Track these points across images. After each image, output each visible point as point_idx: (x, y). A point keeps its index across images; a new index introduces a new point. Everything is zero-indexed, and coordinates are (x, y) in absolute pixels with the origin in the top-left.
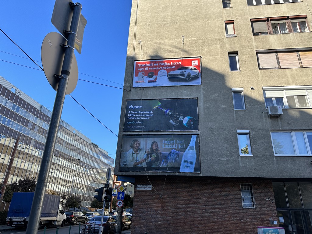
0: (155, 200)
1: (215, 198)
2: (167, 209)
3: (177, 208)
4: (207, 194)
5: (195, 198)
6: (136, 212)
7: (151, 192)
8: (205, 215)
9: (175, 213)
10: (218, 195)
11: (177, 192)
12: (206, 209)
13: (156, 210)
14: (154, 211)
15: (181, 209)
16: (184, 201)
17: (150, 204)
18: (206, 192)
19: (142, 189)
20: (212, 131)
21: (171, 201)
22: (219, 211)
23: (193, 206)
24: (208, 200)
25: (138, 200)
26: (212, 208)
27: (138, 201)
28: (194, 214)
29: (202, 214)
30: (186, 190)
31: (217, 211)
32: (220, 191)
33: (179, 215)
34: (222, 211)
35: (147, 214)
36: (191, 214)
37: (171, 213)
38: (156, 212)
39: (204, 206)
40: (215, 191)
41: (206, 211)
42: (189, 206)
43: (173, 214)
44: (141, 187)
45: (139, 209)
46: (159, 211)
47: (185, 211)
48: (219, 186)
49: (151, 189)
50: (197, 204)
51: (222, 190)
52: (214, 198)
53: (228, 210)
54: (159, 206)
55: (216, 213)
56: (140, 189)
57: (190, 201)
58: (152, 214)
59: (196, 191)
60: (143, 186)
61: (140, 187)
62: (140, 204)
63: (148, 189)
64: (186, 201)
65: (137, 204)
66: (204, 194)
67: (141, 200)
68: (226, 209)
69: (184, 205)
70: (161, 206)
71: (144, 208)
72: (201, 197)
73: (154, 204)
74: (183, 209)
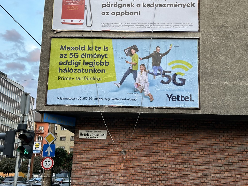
0: (112, 157)
1: (222, 152)
2: (135, 171)
3: (153, 169)
4: (206, 146)
5: (184, 152)
6: (78, 176)
7: (106, 143)
8: (203, 181)
9: (149, 179)
10: (227, 147)
11: (154, 142)
12: (205, 172)
13: (114, 173)
14: (112, 175)
15: (159, 172)
16: (165, 158)
17: (104, 163)
18: (206, 142)
19: (89, 137)
20: (223, 31)
21: (141, 157)
22: (229, 175)
23: (181, 166)
24: (208, 156)
25: (82, 156)
26: (216, 170)
27: (81, 158)
28: (182, 180)
29: (198, 181)
30: (169, 138)
31: (225, 175)
32: (231, 141)
33: (155, 181)
34: (234, 176)
35: (99, 180)
36: (177, 180)
37: (142, 178)
38: (114, 177)
39: (201, 167)
40: (222, 140)
41: (204, 175)
42: (173, 166)
43: (145, 179)
44: (88, 135)
45: (84, 172)
46: (120, 175)
47: (166, 175)
48: (229, 132)
49: (105, 138)
50: (189, 164)
51: (235, 139)
52: (219, 154)
53: (244, 174)
54: (119, 166)
55: (222, 179)
56: (85, 137)
57: (176, 158)
58: (107, 179)
59: (188, 141)
60: (91, 133)
61: (84, 135)
62: (85, 163)
63: (100, 137)
64: (168, 158)
65: (80, 162)
66: (202, 146)
67: (87, 156)
68: (240, 171)
69: (165, 165)
70: (124, 166)
71: (92, 170)
72: (196, 150)
73: (112, 163)
74: (164, 172)
